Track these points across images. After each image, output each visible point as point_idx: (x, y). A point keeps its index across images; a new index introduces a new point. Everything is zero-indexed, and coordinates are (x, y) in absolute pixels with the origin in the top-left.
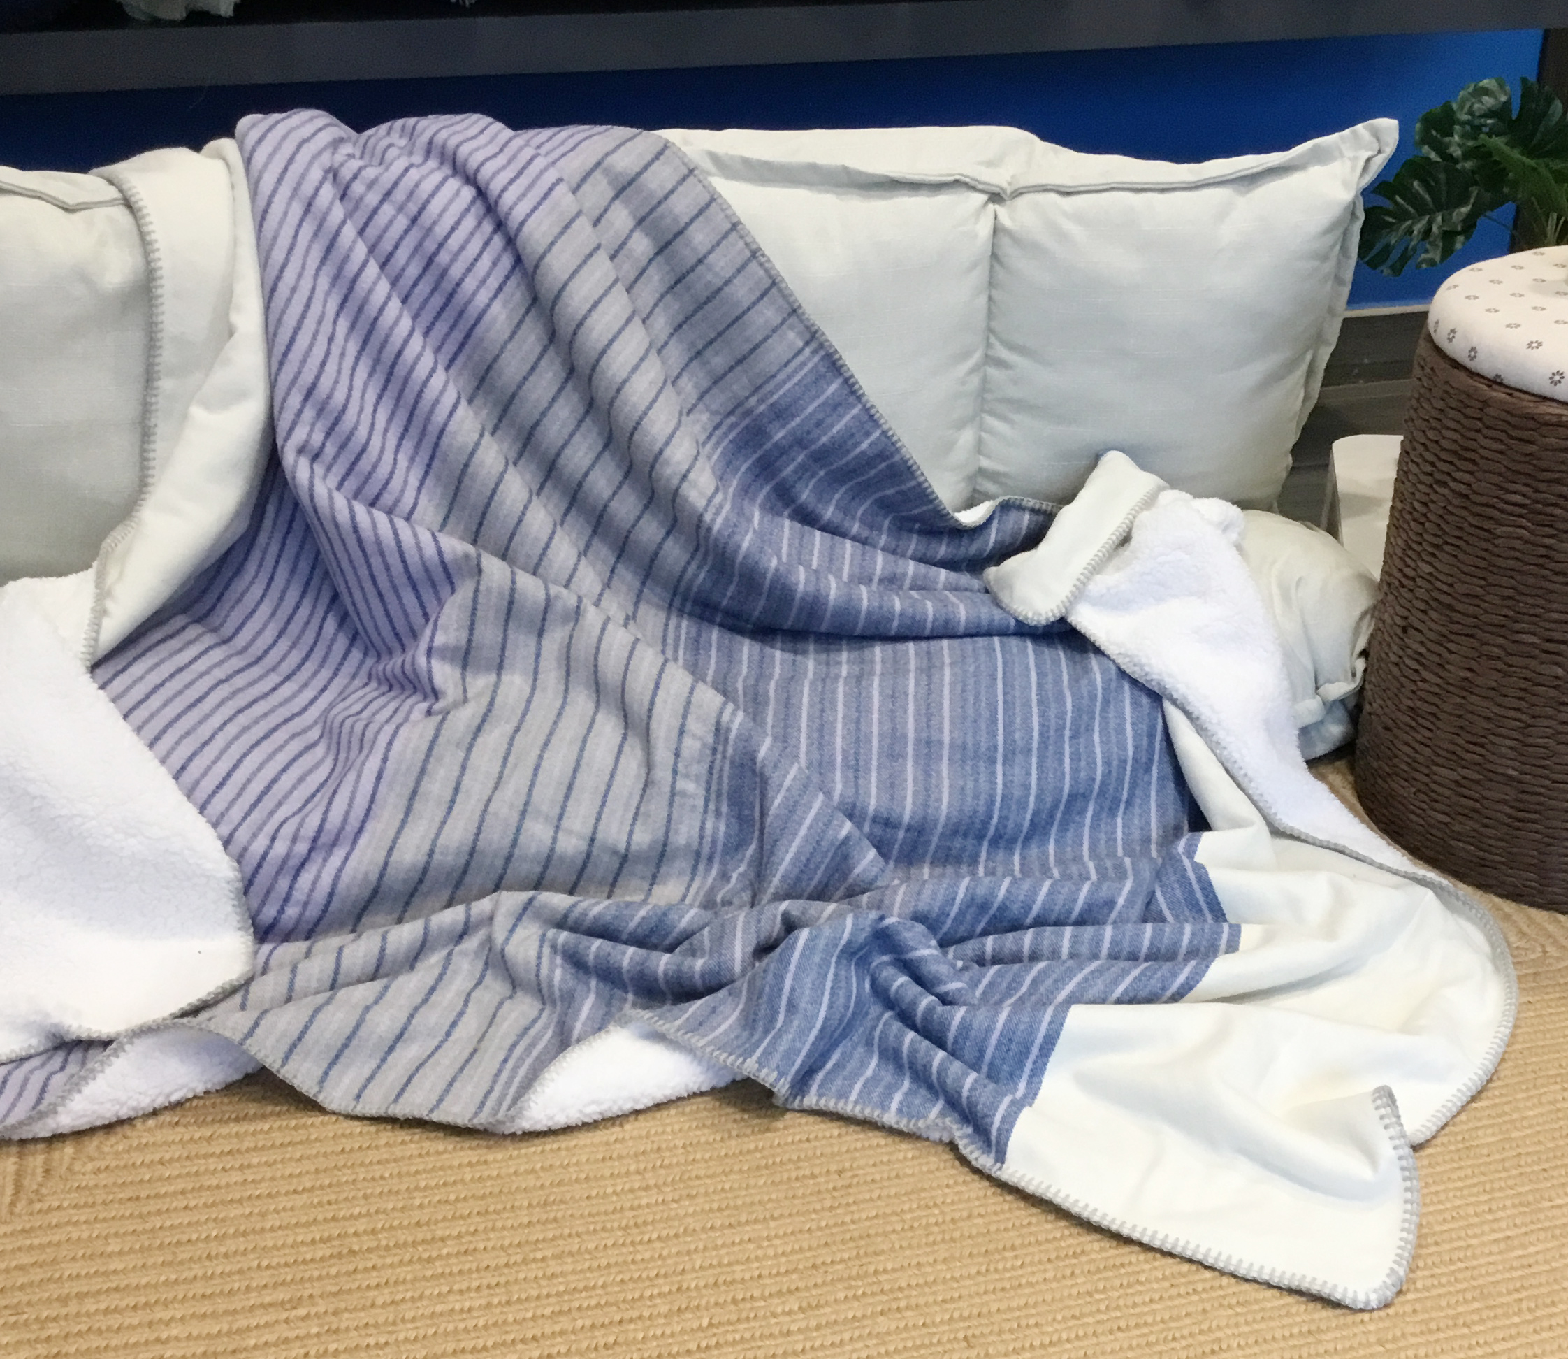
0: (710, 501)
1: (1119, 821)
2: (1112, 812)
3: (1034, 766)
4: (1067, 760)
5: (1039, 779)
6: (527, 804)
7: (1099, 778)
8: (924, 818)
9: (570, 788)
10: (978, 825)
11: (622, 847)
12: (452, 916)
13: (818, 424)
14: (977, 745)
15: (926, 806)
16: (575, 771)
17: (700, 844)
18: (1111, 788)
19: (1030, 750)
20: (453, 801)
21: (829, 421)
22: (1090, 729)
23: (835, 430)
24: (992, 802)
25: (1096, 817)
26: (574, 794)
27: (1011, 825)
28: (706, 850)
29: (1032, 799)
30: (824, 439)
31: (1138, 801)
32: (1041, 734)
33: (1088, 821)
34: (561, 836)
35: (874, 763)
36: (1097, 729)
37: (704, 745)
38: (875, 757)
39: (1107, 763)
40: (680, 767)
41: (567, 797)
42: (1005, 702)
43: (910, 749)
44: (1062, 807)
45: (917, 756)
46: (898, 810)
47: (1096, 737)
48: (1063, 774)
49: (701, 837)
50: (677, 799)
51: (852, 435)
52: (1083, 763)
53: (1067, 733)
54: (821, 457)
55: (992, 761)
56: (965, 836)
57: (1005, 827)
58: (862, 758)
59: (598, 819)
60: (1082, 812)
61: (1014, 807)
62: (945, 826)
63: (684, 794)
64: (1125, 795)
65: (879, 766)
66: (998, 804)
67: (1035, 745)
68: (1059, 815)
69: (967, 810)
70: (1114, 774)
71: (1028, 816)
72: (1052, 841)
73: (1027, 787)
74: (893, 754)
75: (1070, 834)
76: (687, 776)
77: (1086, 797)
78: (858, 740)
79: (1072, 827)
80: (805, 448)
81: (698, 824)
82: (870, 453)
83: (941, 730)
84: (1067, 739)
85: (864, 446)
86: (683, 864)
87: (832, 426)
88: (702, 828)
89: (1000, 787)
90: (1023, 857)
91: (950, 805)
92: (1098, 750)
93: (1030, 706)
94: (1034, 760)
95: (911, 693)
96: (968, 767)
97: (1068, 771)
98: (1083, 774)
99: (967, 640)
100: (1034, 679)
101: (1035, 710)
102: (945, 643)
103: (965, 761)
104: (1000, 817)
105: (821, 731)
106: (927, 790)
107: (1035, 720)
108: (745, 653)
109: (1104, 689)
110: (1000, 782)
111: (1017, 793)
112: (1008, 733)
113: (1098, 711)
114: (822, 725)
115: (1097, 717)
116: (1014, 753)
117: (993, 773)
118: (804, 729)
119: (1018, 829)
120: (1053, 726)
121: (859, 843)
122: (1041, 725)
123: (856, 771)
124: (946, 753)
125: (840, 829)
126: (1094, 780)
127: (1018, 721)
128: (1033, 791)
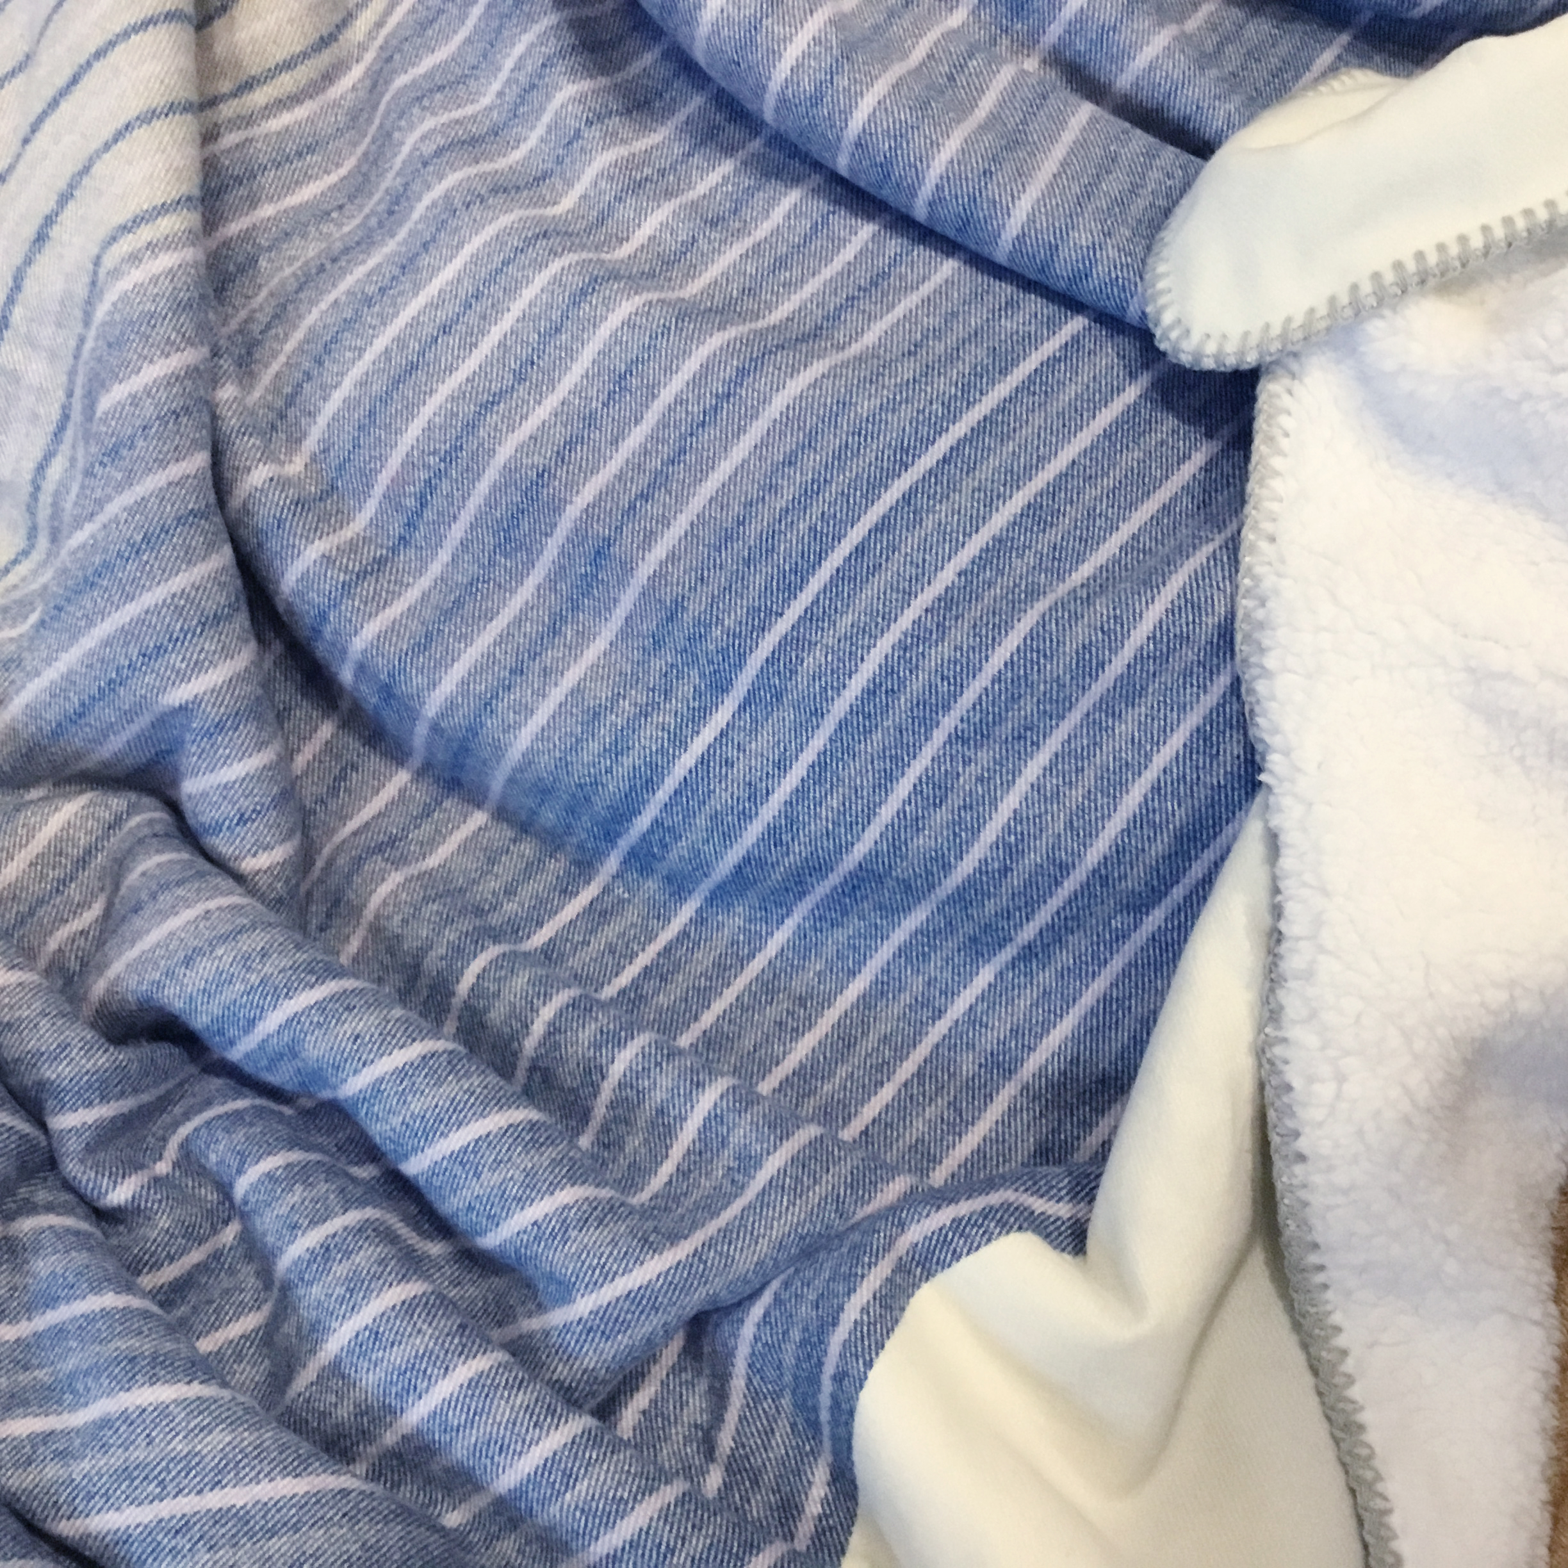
1: (986, 976)
2: (979, 951)
3: (809, 756)
4: (903, 788)
5: (801, 792)
7: (966, 867)
18: (993, 906)
19: (818, 714)
22: (1027, 737)
25: (927, 936)
27: (679, 849)
29: (753, 832)
31: (1064, 958)
32: (870, 692)
33: (900, 935)
35: (457, 532)
36: (1053, 744)
38: (466, 517)
39: (1009, 849)
42: (860, 550)
43: (552, 549)
44: (834, 879)
45: (559, 572)
47: (1033, 770)
52: (941, 816)
53: (949, 722)
55: (721, 687)
56: (571, 811)
58: (437, 502)
60: (894, 911)
61: (702, 822)
62: (520, 769)
64: (1028, 933)
65: (464, 545)
66: (662, 795)
67: (840, 707)
68: (822, 889)
70: (1015, 880)
71: (733, 856)
72: (790, 924)
73: (756, 795)
77: (913, 890)
78: (449, 457)
83: (649, 539)
84: (939, 736)
89: (687, 760)
90: (699, 920)
91: (542, 735)
92: (1010, 802)
93: (909, 595)
94: (818, 742)
95: (667, 395)
96: (657, 664)
97: (887, 813)
98: (922, 842)
99: (1004, 290)
100: (999, 521)
101: (905, 621)
102: (949, 267)
103: (658, 644)
104: (657, 823)
105: (397, 382)
106: (518, 671)
107: (885, 644)
108: (519, 49)
109: (1141, 657)
110: (698, 746)
111: (722, 797)
112: (794, 642)
113: (1086, 703)
114: (413, 367)
115: (1075, 717)
116: (778, 696)
117: (699, 716)
118: (369, 356)
119: (700, 867)
120: (916, 685)
121: (219, 727)
122: (888, 669)
123: (410, 525)
124: (628, 600)
125: (183, 677)
126: (947, 868)
127: (845, 622)
128: (770, 811)
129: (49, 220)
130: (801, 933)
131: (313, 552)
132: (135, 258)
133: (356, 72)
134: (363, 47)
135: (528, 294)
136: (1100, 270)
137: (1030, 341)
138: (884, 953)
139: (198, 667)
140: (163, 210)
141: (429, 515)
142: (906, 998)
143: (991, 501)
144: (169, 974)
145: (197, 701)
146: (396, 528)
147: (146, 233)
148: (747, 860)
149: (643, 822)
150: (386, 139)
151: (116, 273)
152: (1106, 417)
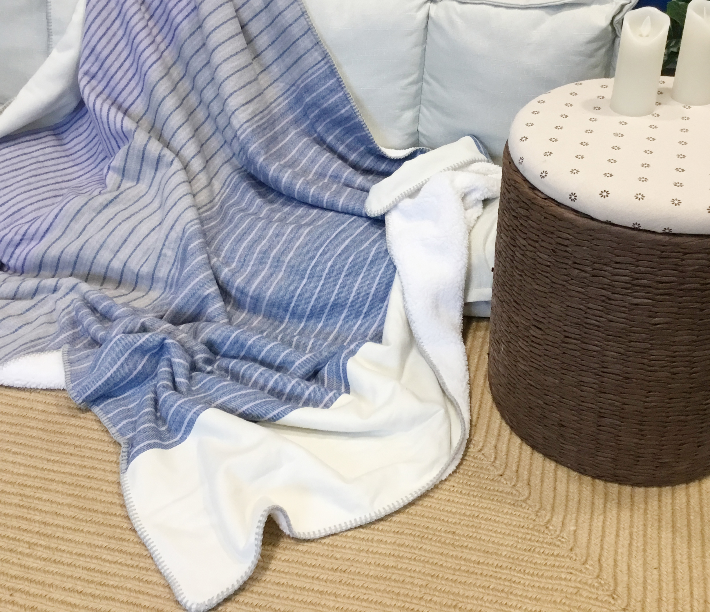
0: (242, 125)
1: (359, 322)
2: (357, 317)
3: (321, 285)
4: (338, 286)
5: (320, 291)
6: (104, 242)
7: (351, 298)
8: (259, 295)
9: (126, 240)
10: (284, 305)
11: (136, 271)
12: (51, 282)
13: (324, 98)
14: (299, 267)
15: (261, 289)
16: (130, 233)
17: (168, 278)
18: (357, 305)
19: (321, 277)
20: (81, 233)
21: (328, 97)
22: (357, 274)
23: (330, 102)
24: (293, 296)
25: (347, 316)
26: (126, 243)
27: (300, 309)
28: (169, 281)
29: (313, 300)
30: (325, 105)
31: (372, 315)
32: (329, 270)
33: (342, 318)
34: (114, 260)
35: (252, 263)
36: (362, 274)
37: (178, 236)
38: (253, 260)
39: (358, 293)
40: (167, 243)
41: (123, 243)
42: (324, 250)
43: (269, 262)
44: (329, 307)
45: (271, 265)
46: (248, 288)
47: (360, 279)
48: (333, 292)
49: (168, 276)
50: (162, 257)
51: (338, 106)
52: (345, 290)
53: (344, 273)
54: (326, 113)
55: (303, 277)
56: (279, 308)
57: (297, 309)
58: (247, 259)
59: (130, 256)
60: (340, 312)
61: (303, 302)
62: (268, 301)
63: (165, 255)
64: (365, 310)
65: (253, 265)
66: (295, 298)
69: (280, 297)
70: (360, 299)
71: (310, 307)
72: (322, 322)
73: (312, 294)
74: (261, 262)
75: (331, 321)
76: (169, 248)
77: (343, 306)
78: (249, 251)
79: (334, 318)
80: (319, 107)
81: (168, 270)
82: (346, 115)
83: (287, 256)
84: (342, 276)
85: (343, 111)
86: (161, 285)
87: (329, 99)
88: (170, 272)
89: (299, 290)
90: (305, 325)
91: (272, 292)
92: (357, 285)
93: (333, 255)
94: (322, 282)
95: (286, 235)
96: (291, 277)
97: (336, 291)
98: (343, 295)
99: (341, 215)
100: (347, 242)
101: (333, 258)
102: (331, 214)
103: (291, 273)
104: (295, 304)
105: (238, 242)
106: (266, 282)
107: (330, 263)
108: (248, 196)
109: (374, 256)
110: (301, 288)
111: (307, 295)
112: (315, 266)
113: (366, 266)
114: (240, 240)
115: (365, 269)
116: (313, 276)
117: (300, 283)
118: (232, 240)
119: (304, 311)
120: (337, 268)
121: (214, 297)
122: (332, 266)
123: (243, 265)
124: (284, 267)
125: (207, 289)
126: (348, 299)
127: (323, 261)
128: (315, 296)
129: (173, 225)
130: (324, 323)
131: (226, 270)
132: (192, 226)
133: (217, 207)
134: (217, 203)
135: (259, 226)
136: (356, 207)
137: (347, 220)
138: (340, 322)
139: (210, 287)
140: (195, 219)
141: (246, 262)
142: (345, 330)
143: (344, 240)
144: (213, 333)
145: (210, 293)
146: (240, 266)
147: (193, 223)
148: (312, 307)
149: (292, 305)
150: (226, 213)
151: (189, 229)
152: (362, 228)
